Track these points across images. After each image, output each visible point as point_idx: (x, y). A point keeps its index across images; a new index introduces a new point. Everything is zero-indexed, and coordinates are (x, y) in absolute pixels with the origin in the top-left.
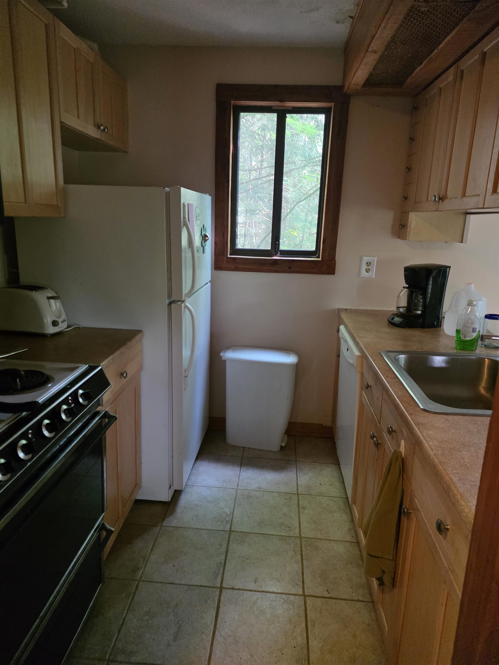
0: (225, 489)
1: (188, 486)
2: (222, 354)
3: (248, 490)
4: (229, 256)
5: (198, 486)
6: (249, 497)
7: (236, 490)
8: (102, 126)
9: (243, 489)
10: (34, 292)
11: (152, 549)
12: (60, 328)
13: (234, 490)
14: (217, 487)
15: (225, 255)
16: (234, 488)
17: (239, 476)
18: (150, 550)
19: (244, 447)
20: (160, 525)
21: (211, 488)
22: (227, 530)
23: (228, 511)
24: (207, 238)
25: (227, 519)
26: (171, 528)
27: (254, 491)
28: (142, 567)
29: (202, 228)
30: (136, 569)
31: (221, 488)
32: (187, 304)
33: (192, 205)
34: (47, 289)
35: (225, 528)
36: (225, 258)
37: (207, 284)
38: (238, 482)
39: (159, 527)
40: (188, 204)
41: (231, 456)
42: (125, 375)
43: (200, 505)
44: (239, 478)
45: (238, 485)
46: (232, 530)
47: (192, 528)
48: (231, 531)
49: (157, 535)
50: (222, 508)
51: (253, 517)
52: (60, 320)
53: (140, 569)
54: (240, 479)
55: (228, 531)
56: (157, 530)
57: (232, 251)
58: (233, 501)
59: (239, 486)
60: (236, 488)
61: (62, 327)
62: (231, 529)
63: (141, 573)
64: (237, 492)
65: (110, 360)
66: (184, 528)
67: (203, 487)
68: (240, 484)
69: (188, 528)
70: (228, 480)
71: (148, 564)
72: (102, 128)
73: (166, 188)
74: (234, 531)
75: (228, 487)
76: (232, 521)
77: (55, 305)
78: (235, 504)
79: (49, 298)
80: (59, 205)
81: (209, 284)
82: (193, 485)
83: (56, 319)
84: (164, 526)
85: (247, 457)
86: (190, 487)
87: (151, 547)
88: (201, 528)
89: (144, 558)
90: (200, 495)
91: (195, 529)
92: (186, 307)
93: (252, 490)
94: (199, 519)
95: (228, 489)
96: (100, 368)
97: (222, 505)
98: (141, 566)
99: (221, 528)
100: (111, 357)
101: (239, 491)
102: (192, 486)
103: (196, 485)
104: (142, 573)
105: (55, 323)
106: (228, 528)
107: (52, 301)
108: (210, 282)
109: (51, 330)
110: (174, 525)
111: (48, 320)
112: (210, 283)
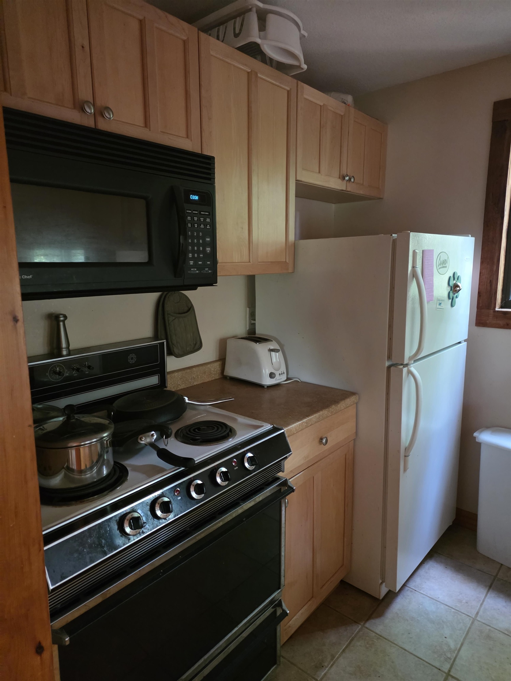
0: (457, 611)
1: (409, 588)
2: (475, 434)
3: (490, 626)
4: (497, 309)
5: (422, 594)
6: (488, 637)
7: (472, 619)
8: (347, 176)
9: (483, 622)
10: (258, 343)
11: (344, 650)
12: (277, 380)
13: (470, 619)
14: (446, 605)
15: (492, 308)
16: (470, 615)
17: (483, 601)
18: (341, 651)
19: (502, 565)
20: (362, 624)
21: (438, 603)
22: (444, 670)
23: (452, 645)
24: (458, 288)
25: (449, 655)
26: (374, 634)
27: (500, 632)
28: (327, 667)
29: (450, 277)
30: (320, 666)
31: (452, 609)
32: (413, 369)
33: (432, 251)
34: (272, 341)
35: (442, 667)
36: (492, 311)
37: (460, 343)
38: (479, 610)
39: (360, 626)
40: (423, 251)
41: (479, 570)
42: (324, 441)
43: (418, 620)
44: (482, 604)
45: (477, 613)
46: (452, 673)
47: (399, 646)
48: (448, 674)
49: (355, 636)
50: (446, 638)
51: (488, 669)
52: (277, 373)
53: (324, 667)
54: (483, 606)
55: (445, 672)
56: (357, 628)
57: (505, 303)
58: (464, 634)
59: (478, 616)
60: (473, 617)
61: (280, 379)
62: (449, 671)
63: (323, 674)
64: (473, 623)
65: (302, 423)
66: (389, 641)
67: (428, 598)
68: (481, 613)
69: (394, 644)
70: (464, 601)
71: (334, 667)
72: (347, 178)
73: (393, 235)
74: (453, 677)
75: (462, 611)
76: (454, 660)
77: (276, 357)
78: (465, 639)
79: (271, 350)
80: (287, 261)
81: (464, 344)
82: (416, 589)
83: (273, 371)
84: (367, 628)
85: (502, 580)
86: (411, 591)
87: (343, 648)
88: (410, 651)
89: (333, 657)
90: (421, 606)
91: (401, 648)
92: (410, 372)
93: (496, 629)
94: (411, 638)
95: (461, 614)
96: (283, 431)
97: (447, 632)
98: (326, 664)
99: (437, 664)
100: (305, 420)
101: (476, 623)
102: (414, 591)
103: (420, 591)
104: (325, 674)
105: (272, 375)
106: (446, 667)
107: (273, 354)
108: (465, 341)
109: (268, 382)
110: (378, 632)
111: (266, 372)
112: (466, 343)
